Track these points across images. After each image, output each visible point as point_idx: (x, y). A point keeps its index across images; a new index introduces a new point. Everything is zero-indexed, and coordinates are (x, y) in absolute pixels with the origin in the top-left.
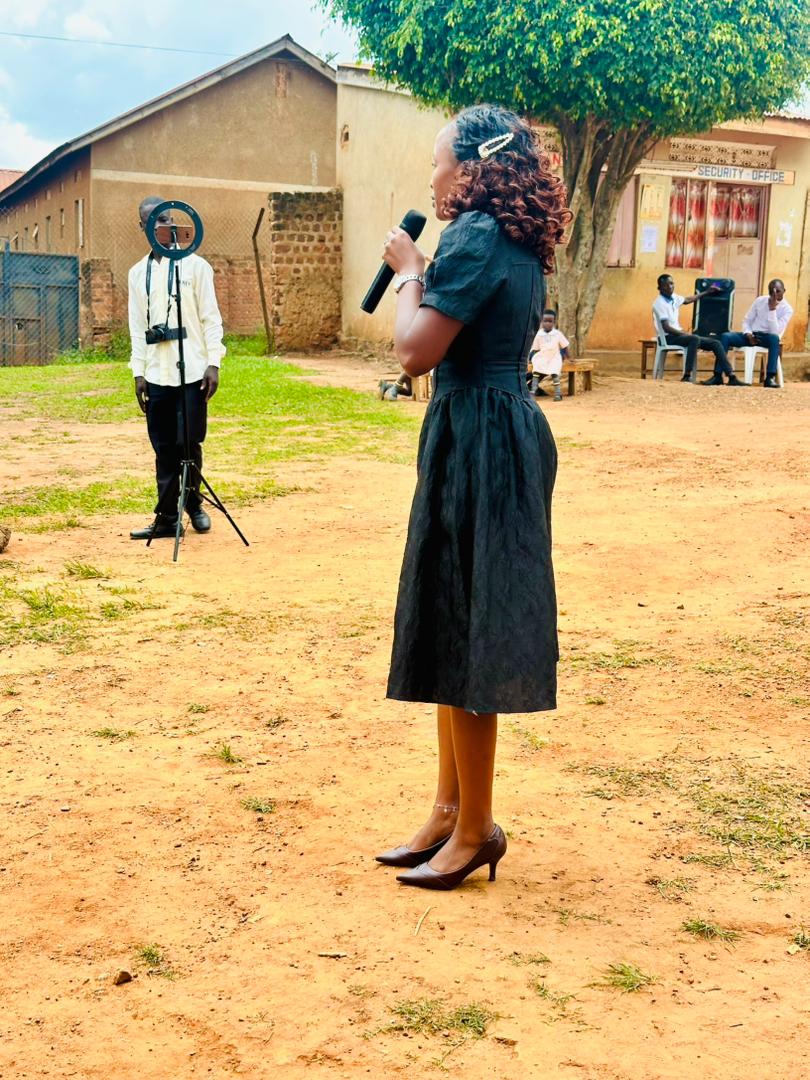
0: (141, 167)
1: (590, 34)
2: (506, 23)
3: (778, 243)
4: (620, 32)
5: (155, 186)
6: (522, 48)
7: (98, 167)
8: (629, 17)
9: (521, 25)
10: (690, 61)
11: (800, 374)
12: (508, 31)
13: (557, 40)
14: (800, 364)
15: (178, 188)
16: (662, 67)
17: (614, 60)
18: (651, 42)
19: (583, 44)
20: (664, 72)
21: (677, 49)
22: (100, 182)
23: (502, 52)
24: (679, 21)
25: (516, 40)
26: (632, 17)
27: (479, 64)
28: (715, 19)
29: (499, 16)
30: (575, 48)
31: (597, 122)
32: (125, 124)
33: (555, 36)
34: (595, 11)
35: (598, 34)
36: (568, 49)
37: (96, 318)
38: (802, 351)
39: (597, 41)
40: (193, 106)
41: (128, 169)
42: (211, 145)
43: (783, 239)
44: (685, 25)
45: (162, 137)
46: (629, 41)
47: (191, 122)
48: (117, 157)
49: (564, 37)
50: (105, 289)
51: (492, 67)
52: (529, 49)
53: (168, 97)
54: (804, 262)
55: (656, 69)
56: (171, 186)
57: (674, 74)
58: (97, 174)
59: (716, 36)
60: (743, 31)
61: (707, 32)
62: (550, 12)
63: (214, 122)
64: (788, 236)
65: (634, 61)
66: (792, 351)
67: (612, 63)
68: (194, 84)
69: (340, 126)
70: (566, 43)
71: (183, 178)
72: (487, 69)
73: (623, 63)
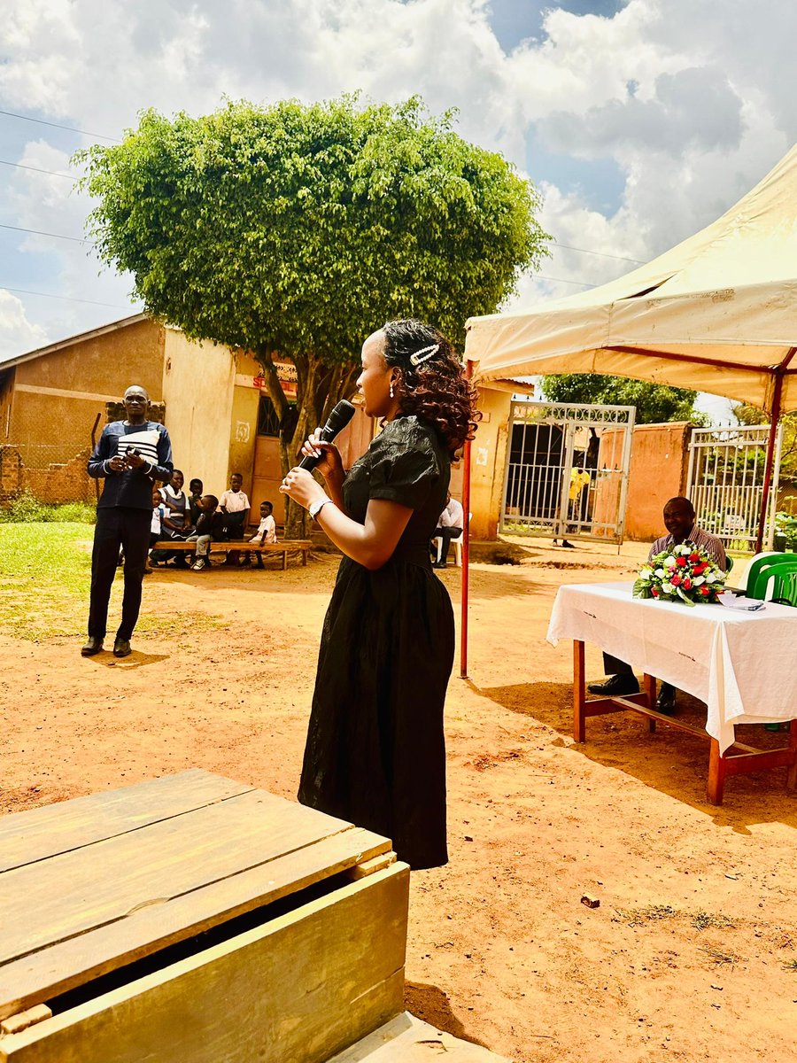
0: (53, 384)
1: (293, 284)
2: (227, 271)
3: (478, 462)
4: (318, 286)
5: (63, 398)
6: (241, 292)
7: (20, 383)
8: (325, 275)
9: (239, 273)
10: (375, 313)
11: (492, 557)
12: (230, 278)
13: (268, 287)
14: (491, 550)
15: (81, 400)
16: (354, 317)
17: (315, 309)
18: (344, 296)
19: (289, 293)
20: (356, 321)
21: (365, 304)
22: (20, 393)
23: (228, 295)
24: (366, 281)
25: (237, 285)
26: (328, 275)
27: (211, 304)
28: (396, 283)
29: (223, 266)
30: (283, 296)
31: (316, 358)
32: (41, 354)
33: (266, 285)
34: (299, 268)
35: (300, 285)
36: (278, 296)
37: (4, 489)
38: (495, 540)
39: (300, 291)
40: (96, 345)
41: (44, 385)
42: (108, 372)
43: (482, 460)
44: (371, 286)
45: (71, 365)
46: (326, 295)
47: (93, 356)
48: (35, 376)
49: (274, 287)
50: (13, 468)
51: (222, 307)
52: (247, 293)
53: (77, 337)
54: (496, 477)
55: (350, 319)
56: (75, 399)
57: (363, 323)
58: (18, 387)
59: (394, 296)
60: (418, 294)
61: (389, 293)
62: (263, 266)
63: (111, 357)
64: (485, 457)
65: (332, 310)
66: (488, 540)
67: (313, 310)
68: (96, 330)
69: (166, 359)
70: (275, 291)
71: (85, 394)
72: (218, 307)
73: (322, 311)
